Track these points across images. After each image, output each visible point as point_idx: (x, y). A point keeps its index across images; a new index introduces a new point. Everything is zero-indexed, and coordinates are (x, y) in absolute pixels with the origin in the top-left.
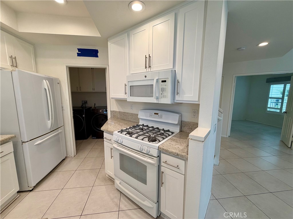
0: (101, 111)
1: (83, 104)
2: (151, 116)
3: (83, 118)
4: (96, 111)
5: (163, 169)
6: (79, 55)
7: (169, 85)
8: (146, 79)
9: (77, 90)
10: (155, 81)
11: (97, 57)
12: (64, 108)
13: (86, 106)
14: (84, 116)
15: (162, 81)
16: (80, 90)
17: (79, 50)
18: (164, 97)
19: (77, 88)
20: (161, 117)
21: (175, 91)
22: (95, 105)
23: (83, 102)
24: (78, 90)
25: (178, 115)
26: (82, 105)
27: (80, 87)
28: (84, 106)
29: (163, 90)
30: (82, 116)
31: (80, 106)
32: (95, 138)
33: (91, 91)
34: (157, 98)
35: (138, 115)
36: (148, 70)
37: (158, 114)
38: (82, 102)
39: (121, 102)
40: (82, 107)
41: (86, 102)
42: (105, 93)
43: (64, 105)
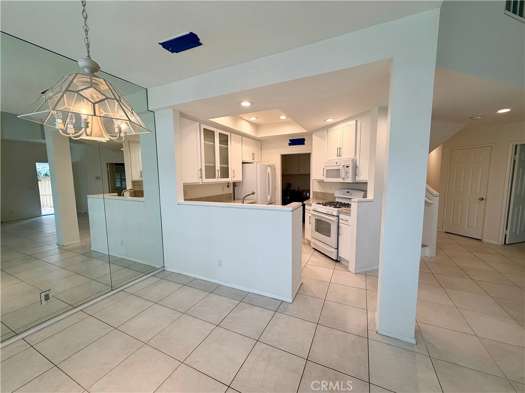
0: (304, 194)
2: (344, 194)
5: (340, 225)
6: (290, 144)
7: (350, 169)
8: (337, 164)
9: (286, 172)
10: (342, 166)
11: (304, 144)
13: (290, 189)
15: (347, 167)
17: (290, 140)
18: (348, 178)
20: (351, 195)
21: (355, 174)
22: (299, 188)
25: (363, 193)
26: (288, 187)
29: (347, 173)
30: (287, 198)
33: (297, 173)
34: (343, 179)
35: (334, 194)
36: (340, 158)
37: (349, 192)
38: (288, 185)
39: (321, 182)
42: (309, 175)
43: (276, 186)
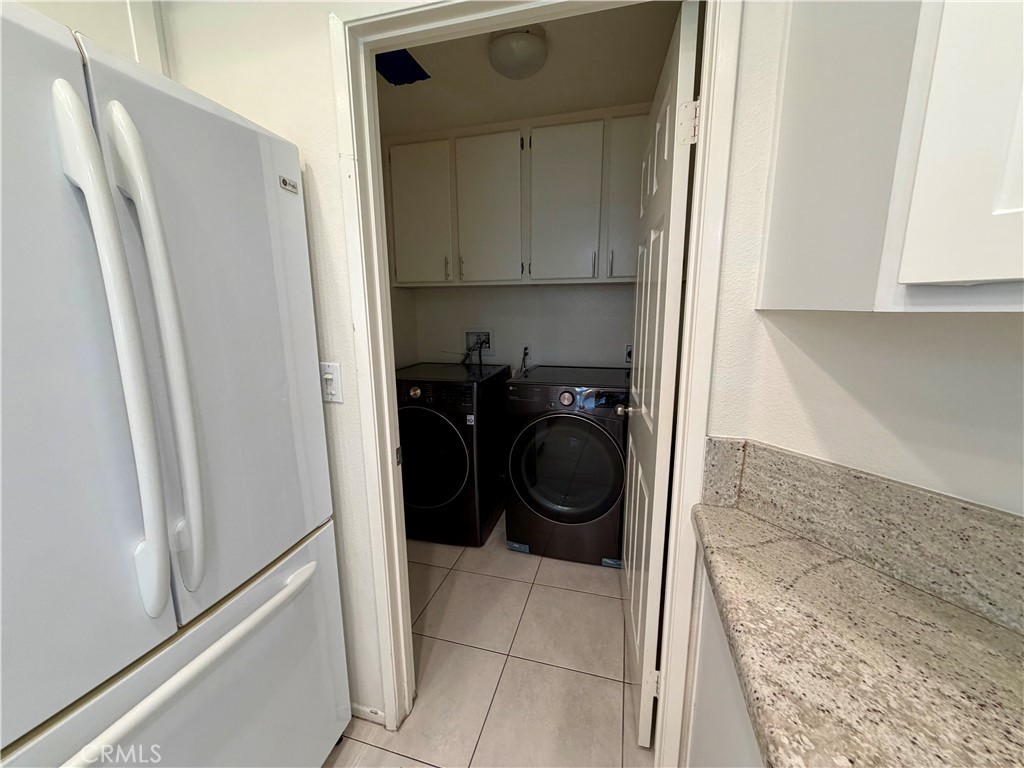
0: (566, 399)
1: (469, 349)
3: (467, 430)
4: (536, 399)
9: (447, 275)
12: (337, 390)
13: (486, 360)
14: (471, 419)
16: (461, 274)
19: (447, 263)
22: (526, 354)
23: (473, 340)
24: (450, 278)
26: (468, 356)
27: (461, 262)
28: (475, 359)
30: (461, 421)
31: (458, 359)
32: (526, 548)
33: (513, 277)
38: (468, 341)
40: (466, 365)
41: (484, 341)
43: (334, 366)
